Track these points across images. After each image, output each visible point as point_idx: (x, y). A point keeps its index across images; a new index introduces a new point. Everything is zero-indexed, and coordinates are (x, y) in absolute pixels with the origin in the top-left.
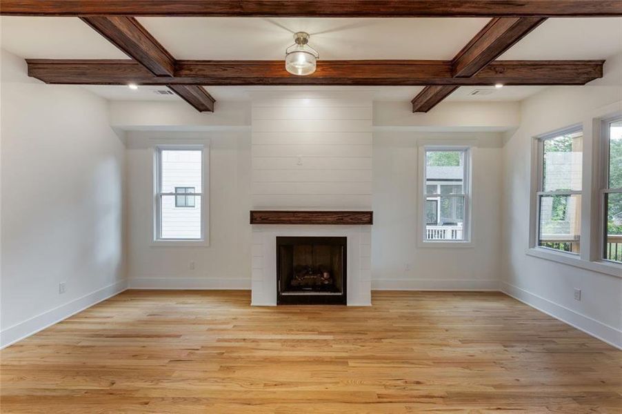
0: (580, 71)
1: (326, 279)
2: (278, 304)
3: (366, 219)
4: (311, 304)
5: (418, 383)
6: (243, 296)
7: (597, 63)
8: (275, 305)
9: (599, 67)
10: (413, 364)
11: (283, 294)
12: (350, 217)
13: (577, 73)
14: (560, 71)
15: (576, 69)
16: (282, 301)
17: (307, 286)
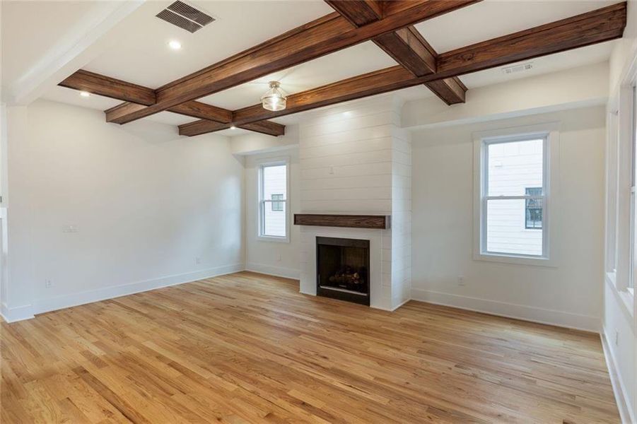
0: (584, 28)
1: (356, 279)
2: (317, 295)
3: (380, 223)
4: (341, 300)
5: (325, 358)
6: (294, 284)
7: (615, 9)
8: (315, 295)
9: (619, 14)
10: (343, 349)
11: (322, 287)
12: (366, 221)
13: (580, 32)
14: (552, 36)
15: (578, 27)
16: (320, 293)
17: (342, 283)
